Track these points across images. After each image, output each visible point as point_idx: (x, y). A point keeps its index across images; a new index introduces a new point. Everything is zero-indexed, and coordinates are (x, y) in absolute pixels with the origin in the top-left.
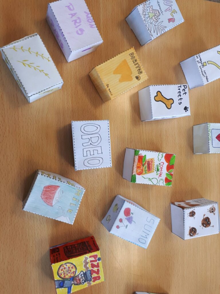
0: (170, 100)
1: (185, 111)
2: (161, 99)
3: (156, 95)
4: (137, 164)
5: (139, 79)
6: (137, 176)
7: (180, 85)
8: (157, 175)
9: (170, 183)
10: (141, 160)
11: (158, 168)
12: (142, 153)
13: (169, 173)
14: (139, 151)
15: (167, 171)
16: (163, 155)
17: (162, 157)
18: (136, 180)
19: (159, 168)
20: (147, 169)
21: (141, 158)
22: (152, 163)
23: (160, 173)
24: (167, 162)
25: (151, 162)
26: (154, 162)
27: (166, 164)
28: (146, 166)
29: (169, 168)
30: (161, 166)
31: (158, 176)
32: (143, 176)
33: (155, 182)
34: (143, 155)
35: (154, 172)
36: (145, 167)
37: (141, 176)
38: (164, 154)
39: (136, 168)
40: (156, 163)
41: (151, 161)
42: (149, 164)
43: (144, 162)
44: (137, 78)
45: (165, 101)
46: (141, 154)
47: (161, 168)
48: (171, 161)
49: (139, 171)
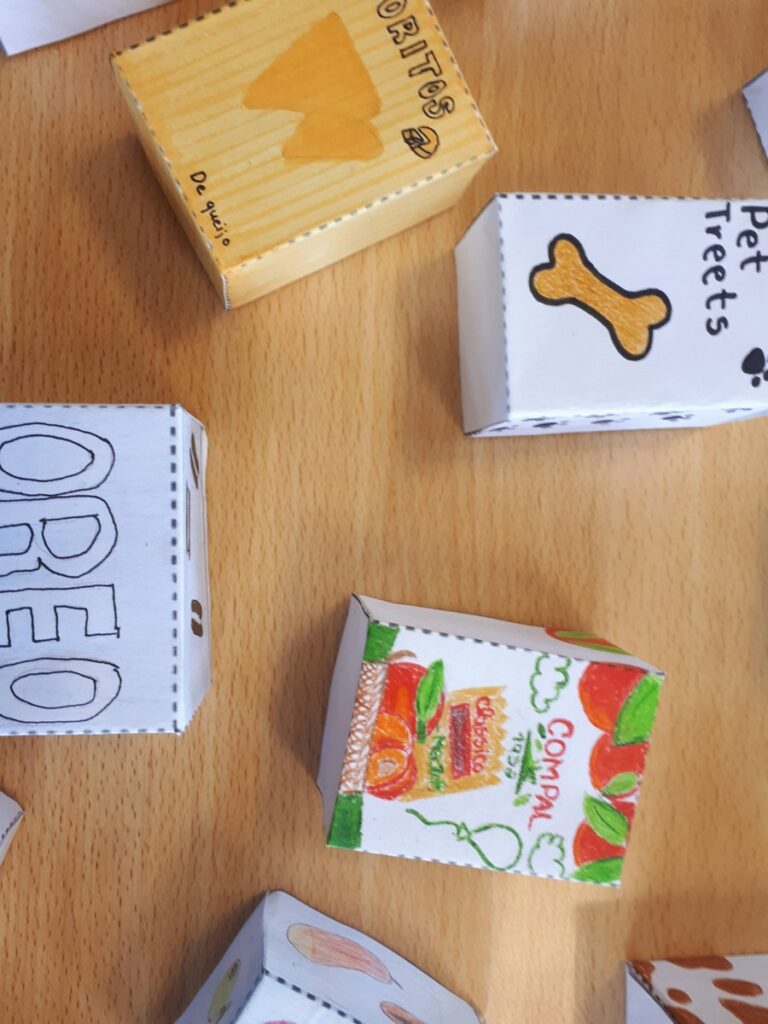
0: (644, 299)
1: (750, 377)
2: (578, 292)
3: (546, 259)
4: (377, 722)
5: (429, 148)
6: (371, 805)
7: (720, 205)
8: (517, 803)
9: (611, 864)
10: (403, 693)
12: (417, 645)
13: (609, 796)
15: (596, 785)
16: (569, 671)
18: (364, 830)
19: (537, 755)
22: (488, 721)
23: (541, 792)
24: (596, 722)
25: (480, 712)
26: (504, 718)
28: (443, 738)
30: (555, 748)
32: (414, 805)
34: (424, 661)
35: (494, 781)
36: (434, 743)
37: (398, 805)
39: (367, 750)
41: (482, 705)
42: (466, 729)
43: (432, 713)
44: (415, 140)
45: (609, 304)
46: (410, 654)
48: (626, 718)
49: (388, 768)
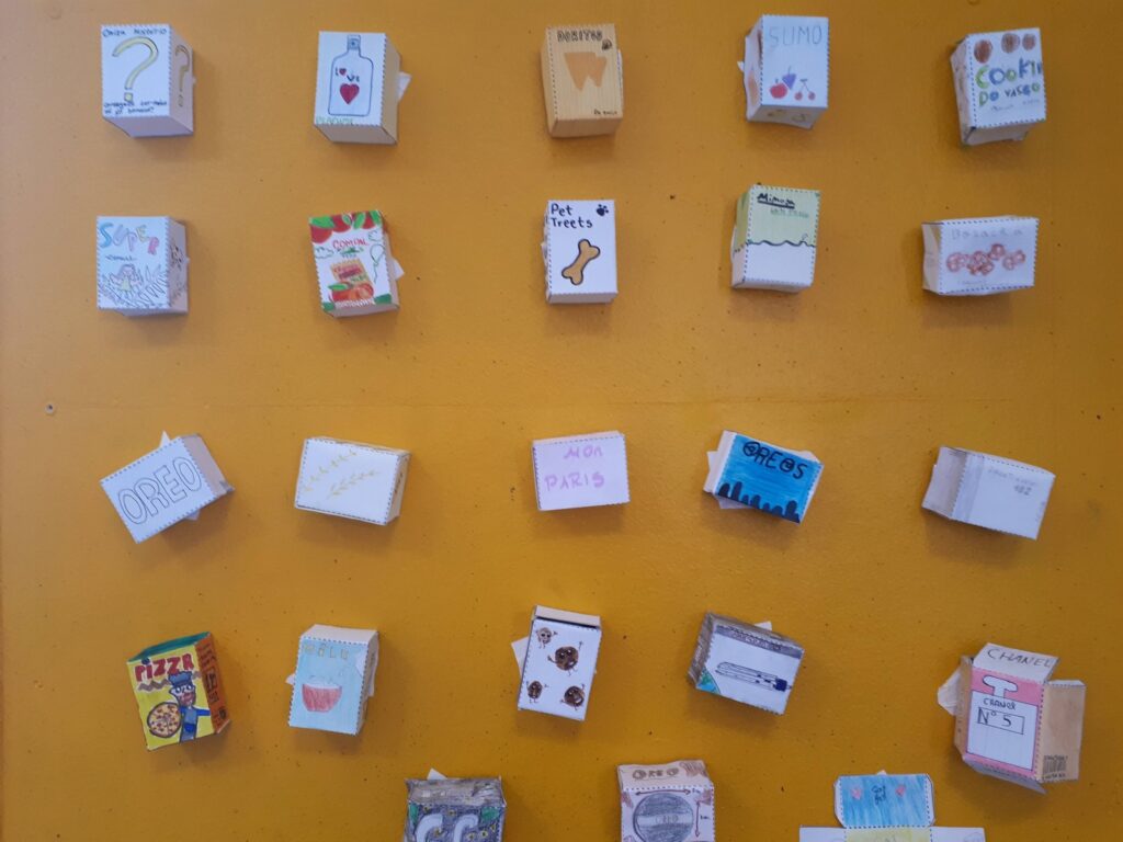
4: (353, 300)
6: (377, 293)
8: (363, 250)
9: (372, 215)
10: (341, 295)
11: (349, 252)
12: (326, 296)
13: (352, 222)
14: (325, 304)
15: (350, 228)
16: (318, 248)
17: (322, 248)
18: (384, 294)
19: (347, 249)
20: (356, 277)
21: (338, 296)
22: (341, 267)
23: (357, 244)
24: (330, 234)
25: (339, 271)
26: (339, 263)
27: (335, 236)
28: (351, 279)
29: (340, 226)
30: (342, 244)
31: (364, 247)
32: (372, 281)
33: (378, 251)
34: (330, 292)
36: (353, 281)
37: (374, 286)
38: (316, 245)
39: (361, 301)
40: (339, 259)
41: (337, 271)
42: (346, 273)
43: (344, 285)
46: (329, 297)
47: (346, 243)
48: (326, 226)
49: (365, 293)
